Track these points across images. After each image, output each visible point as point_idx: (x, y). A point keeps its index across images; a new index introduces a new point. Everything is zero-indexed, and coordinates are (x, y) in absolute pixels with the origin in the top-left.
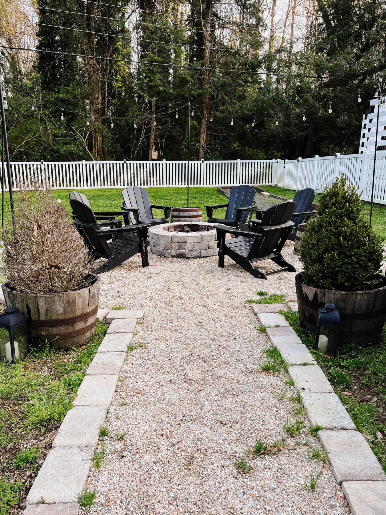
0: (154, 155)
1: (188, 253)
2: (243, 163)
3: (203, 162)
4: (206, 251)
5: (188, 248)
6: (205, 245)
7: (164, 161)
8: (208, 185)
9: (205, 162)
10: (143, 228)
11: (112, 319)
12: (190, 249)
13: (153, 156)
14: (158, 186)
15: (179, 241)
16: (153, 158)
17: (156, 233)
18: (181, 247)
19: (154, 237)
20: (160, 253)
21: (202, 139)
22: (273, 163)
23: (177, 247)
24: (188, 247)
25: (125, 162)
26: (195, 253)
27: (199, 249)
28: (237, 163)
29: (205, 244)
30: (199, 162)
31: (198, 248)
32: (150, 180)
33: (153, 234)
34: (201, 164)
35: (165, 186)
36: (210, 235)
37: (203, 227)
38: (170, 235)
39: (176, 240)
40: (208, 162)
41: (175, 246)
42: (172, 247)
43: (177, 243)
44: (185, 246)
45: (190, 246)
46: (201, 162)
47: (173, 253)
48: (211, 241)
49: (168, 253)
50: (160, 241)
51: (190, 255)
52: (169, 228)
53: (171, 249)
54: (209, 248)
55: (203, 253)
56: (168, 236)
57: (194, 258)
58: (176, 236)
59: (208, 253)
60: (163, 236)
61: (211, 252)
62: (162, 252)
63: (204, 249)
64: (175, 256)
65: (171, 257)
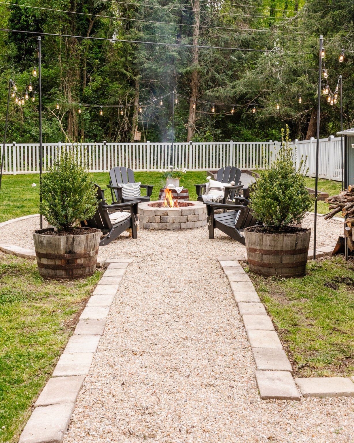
0: (137, 136)
1: (170, 225)
2: (236, 145)
3: (191, 144)
4: (186, 224)
5: (169, 221)
7: (148, 143)
8: (197, 169)
9: (194, 144)
10: (135, 204)
11: (109, 263)
12: (171, 221)
13: (135, 137)
14: (141, 170)
15: (161, 214)
16: (135, 139)
18: (163, 220)
20: (144, 226)
21: (191, 118)
22: (270, 146)
24: (170, 219)
25: (105, 144)
26: (175, 226)
27: (179, 221)
28: (229, 145)
29: (184, 217)
30: (187, 144)
31: (178, 221)
32: (132, 164)
34: (189, 146)
35: (148, 170)
36: (189, 210)
37: (184, 204)
38: (153, 210)
39: (159, 214)
40: (197, 144)
41: (158, 219)
42: (155, 220)
43: (159, 217)
44: (167, 219)
46: (189, 143)
47: (156, 225)
48: (190, 215)
49: (152, 226)
50: (145, 215)
51: (171, 227)
52: (152, 205)
53: (154, 222)
54: (188, 221)
55: (183, 225)
56: (151, 210)
57: (175, 230)
58: (159, 210)
59: (187, 225)
60: (147, 210)
61: (190, 224)
62: (146, 225)
63: (183, 221)
64: (158, 228)
65: (155, 229)
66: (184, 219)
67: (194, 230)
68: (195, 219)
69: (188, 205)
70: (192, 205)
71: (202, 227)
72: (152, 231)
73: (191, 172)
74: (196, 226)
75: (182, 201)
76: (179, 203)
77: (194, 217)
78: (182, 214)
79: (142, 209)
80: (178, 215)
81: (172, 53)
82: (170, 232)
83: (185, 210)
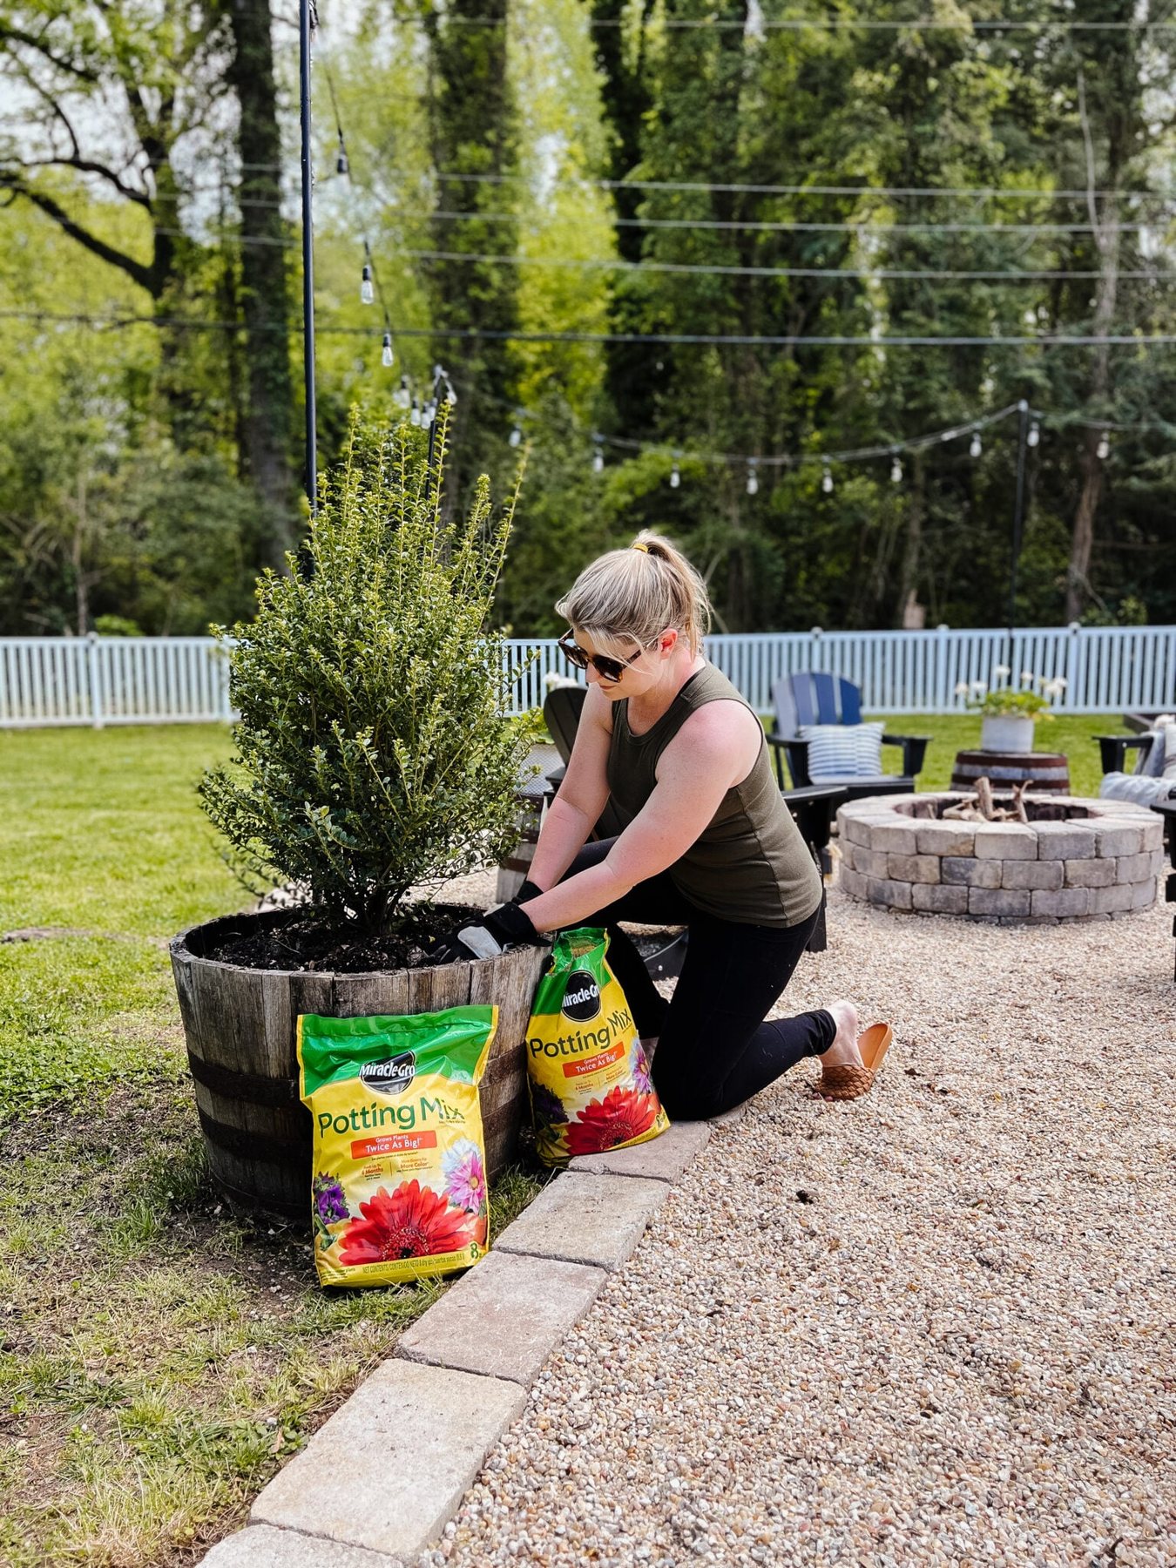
0: (913, 614)
1: (981, 899)
3: (1076, 631)
4: (1057, 896)
5: (981, 878)
6: (1053, 873)
7: (943, 632)
9: (1085, 632)
10: (818, 800)
12: (989, 882)
13: (907, 616)
15: (943, 851)
16: (907, 622)
17: (862, 820)
18: (952, 874)
19: (854, 834)
20: (872, 892)
21: (1076, 564)
23: (936, 871)
24: (983, 874)
25: (817, 636)
26: (1006, 901)
27: (1024, 883)
29: (1049, 868)
30: (1062, 632)
31: (1021, 880)
33: (850, 823)
34: (1068, 638)
36: (1076, 836)
37: (1052, 810)
38: (913, 828)
39: (933, 846)
40: (1095, 632)
41: (929, 868)
42: (918, 872)
43: (935, 860)
44: (968, 870)
45: (989, 872)
46: (1069, 631)
47: (922, 896)
48: (1078, 857)
49: (902, 894)
50: (875, 848)
51: (988, 906)
52: (916, 811)
53: (912, 877)
54: (1067, 884)
55: (1043, 902)
56: (902, 831)
57: (1005, 919)
58: (934, 832)
59: (1061, 902)
60: (887, 830)
61: (1075, 899)
62: (880, 891)
63: (1045, 885)
64: (928, 905)
65: (914, 911)
66: (1046, 872)
67: (1093, 924)
68: (1097, 878)
69: (1068, 813)
70: (1084, 813)
71: (1129, 911)
72: (904, 917)
73: (1073, 716)
74: (1101, 909)
75: (1040, 797)
76: (1029, 805)
77: (1097, 868)
78: (1038, 850)
79: (865, 825)
80: (1020, 855)
81: (1026, 373)
82: (979, 929)
83: (1055, 836)
